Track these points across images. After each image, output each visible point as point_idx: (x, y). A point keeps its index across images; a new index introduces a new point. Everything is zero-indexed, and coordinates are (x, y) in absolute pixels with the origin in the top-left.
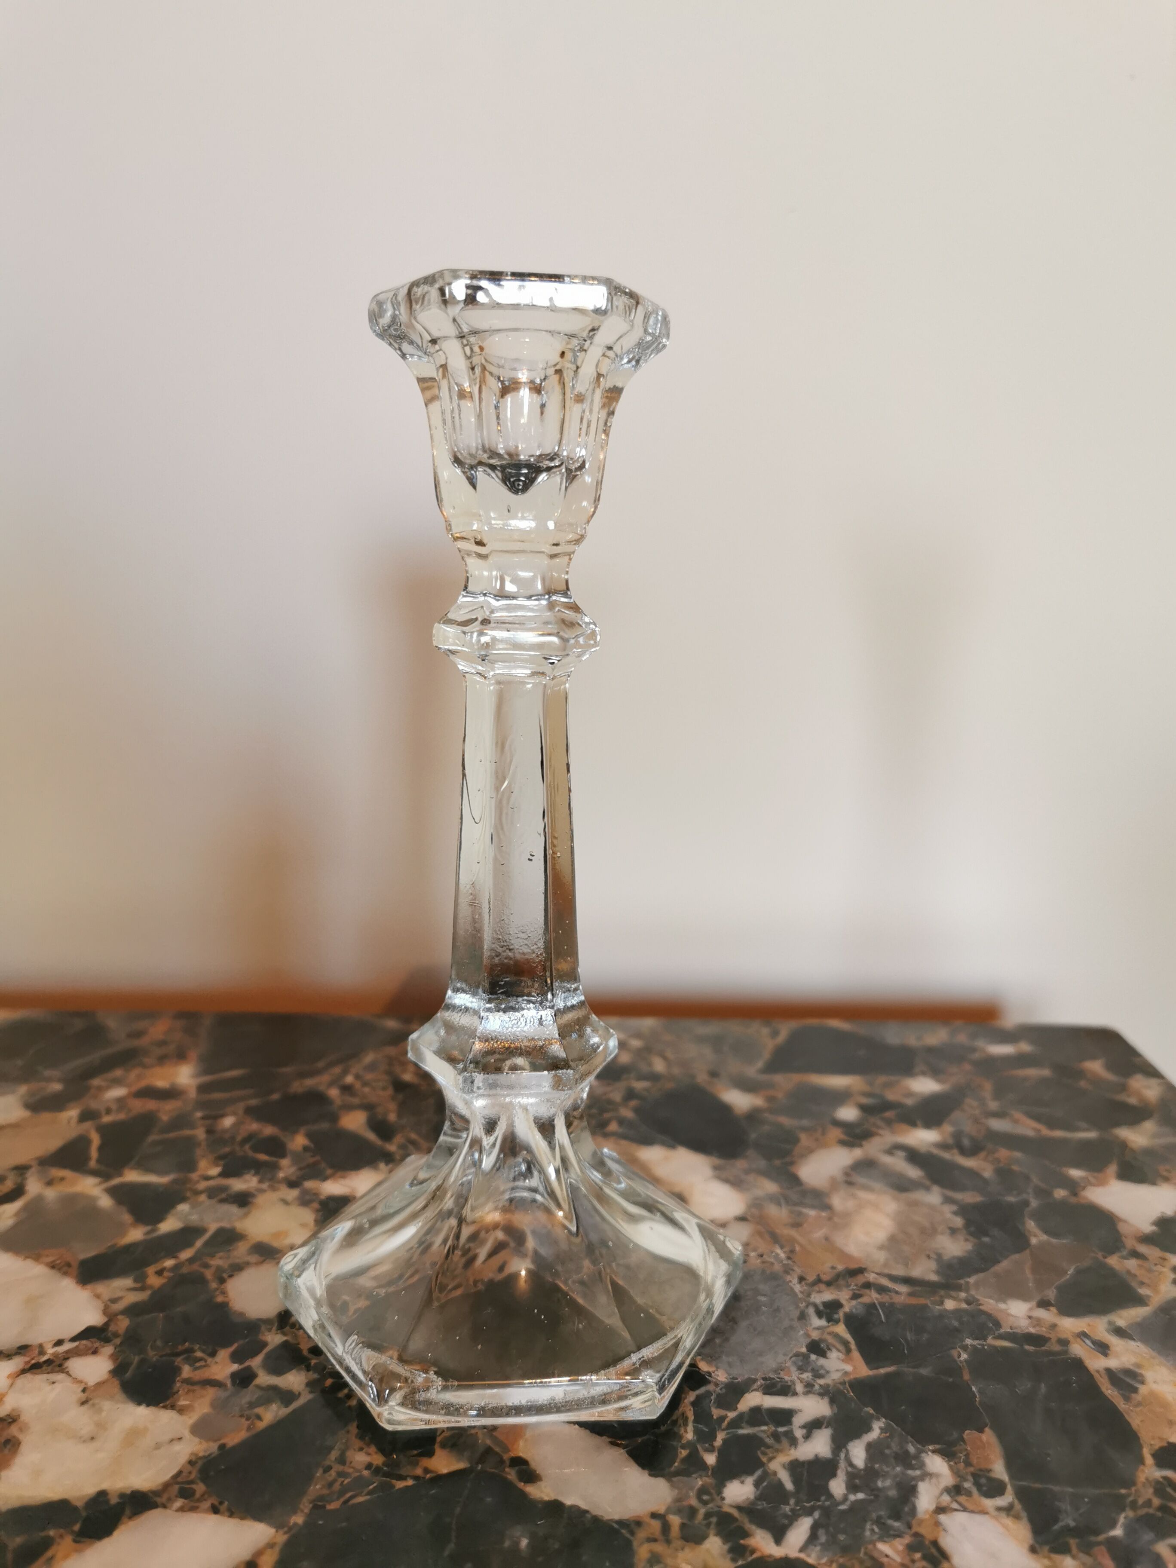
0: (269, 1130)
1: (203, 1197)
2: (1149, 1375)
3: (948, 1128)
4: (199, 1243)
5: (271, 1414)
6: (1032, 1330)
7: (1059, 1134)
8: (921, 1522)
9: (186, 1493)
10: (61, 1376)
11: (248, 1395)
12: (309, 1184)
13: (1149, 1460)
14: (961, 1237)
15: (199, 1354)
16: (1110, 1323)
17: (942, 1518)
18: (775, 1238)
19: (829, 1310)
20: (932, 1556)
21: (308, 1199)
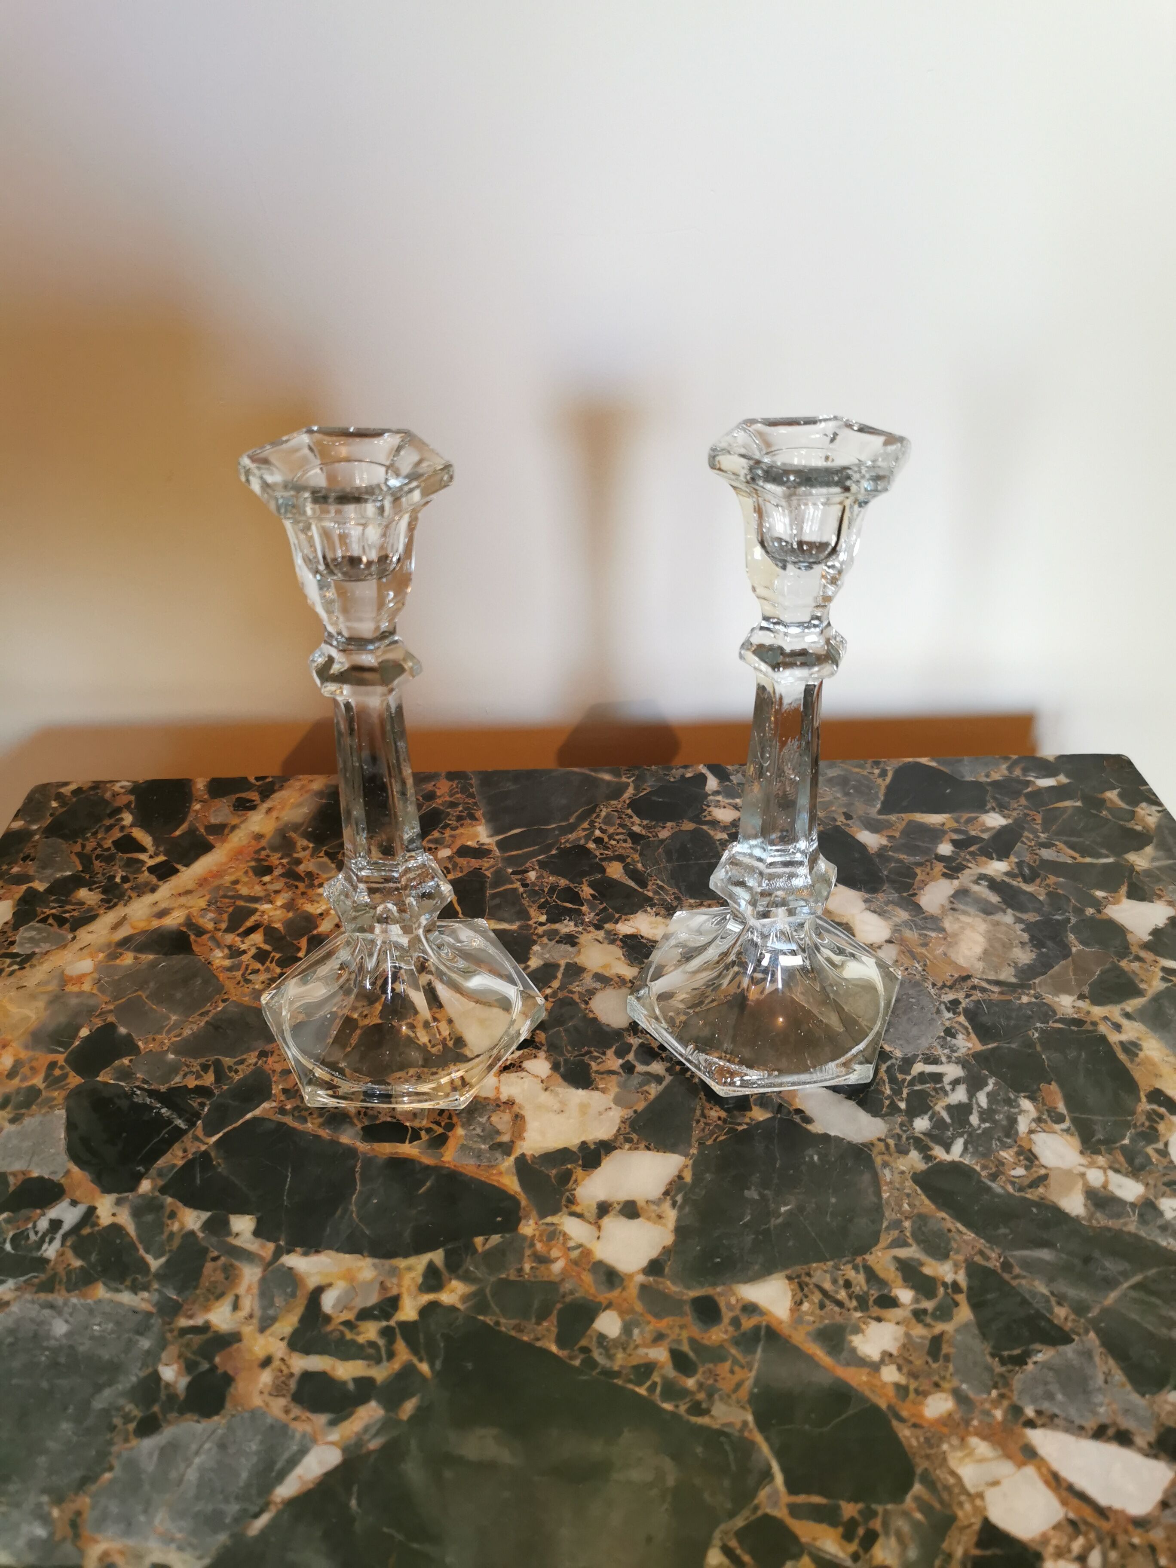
0: (563, 882)
1: (545, 940)
2: (1145, 1045)
3: (1014, 859)
4: (559, 975)
5: (654, 1090)
6: (1075, 1016)
7: (1088, 860)
8: (1022, 1138)
9: (628, 1140)
10: (524, 1074)
11: (635, 1080)
12: (608, 926)
13: (1144, 1099)
14: (1028, 949)
15: (596, 1054)
16: (1122, 1010)
17: (1033, 1136)
18: (913, 956)
19: (954, 1006)
20: (1030, 1158)
21: (612, 938)
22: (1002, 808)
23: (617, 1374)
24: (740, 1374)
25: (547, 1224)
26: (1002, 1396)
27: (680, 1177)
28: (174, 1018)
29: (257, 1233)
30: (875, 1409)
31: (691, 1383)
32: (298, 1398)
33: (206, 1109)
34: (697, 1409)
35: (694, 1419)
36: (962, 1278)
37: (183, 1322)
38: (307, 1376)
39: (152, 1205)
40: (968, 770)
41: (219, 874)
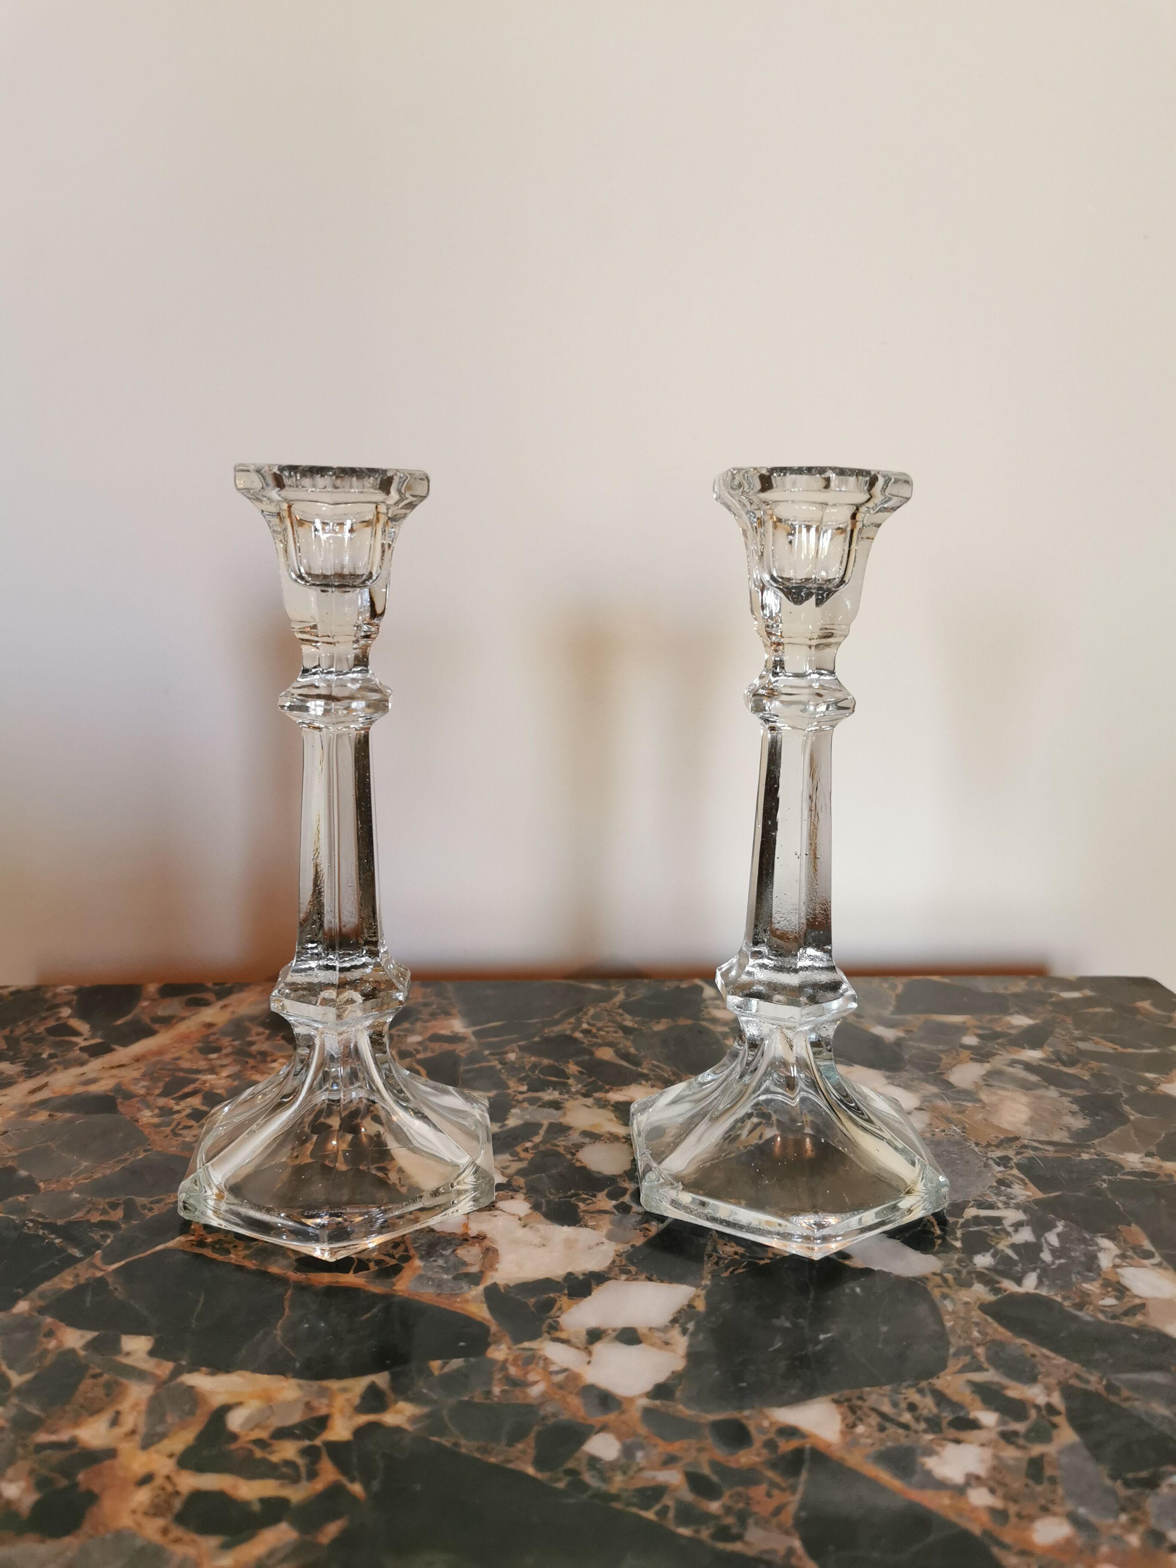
0: (547, 1062)
1: (526, 1104)
3: (1048, 1049)
4: (542, 1132)
5: (654, 1229)
6: (1146, 1170)
7: (1130, 1050)
8: (1106, 1273)
9: (625, 1272)
10: (497, 1213)
11: (632, 1218)
12: (597, 1095)
14: (1080, 1117)
15: (585, 1196)
17: (1119, 1270)
18: (949, 1121)
19: (1004, 1161)
20: (1121, 1290)
21: (602, 1104)
22: (1026, 1012)
23: (616, 1497)
24: (779, 1497)
25: (524, 1349)
26: (1134, 1521)
27: (690, 1306)
28: (85, 1164)
29: (153, 1353)
30: (965, 1536)
31: (714, 1506)
32: (181, 1519)
33: (109, 1241)
34: (724, 1534)
35: (721, 1546)
36: (1056, 1399)
37: (43, 1437)
38: (197, 1496)
39: (27, 1324)
40: (983, 985)
41: (160, 1052)
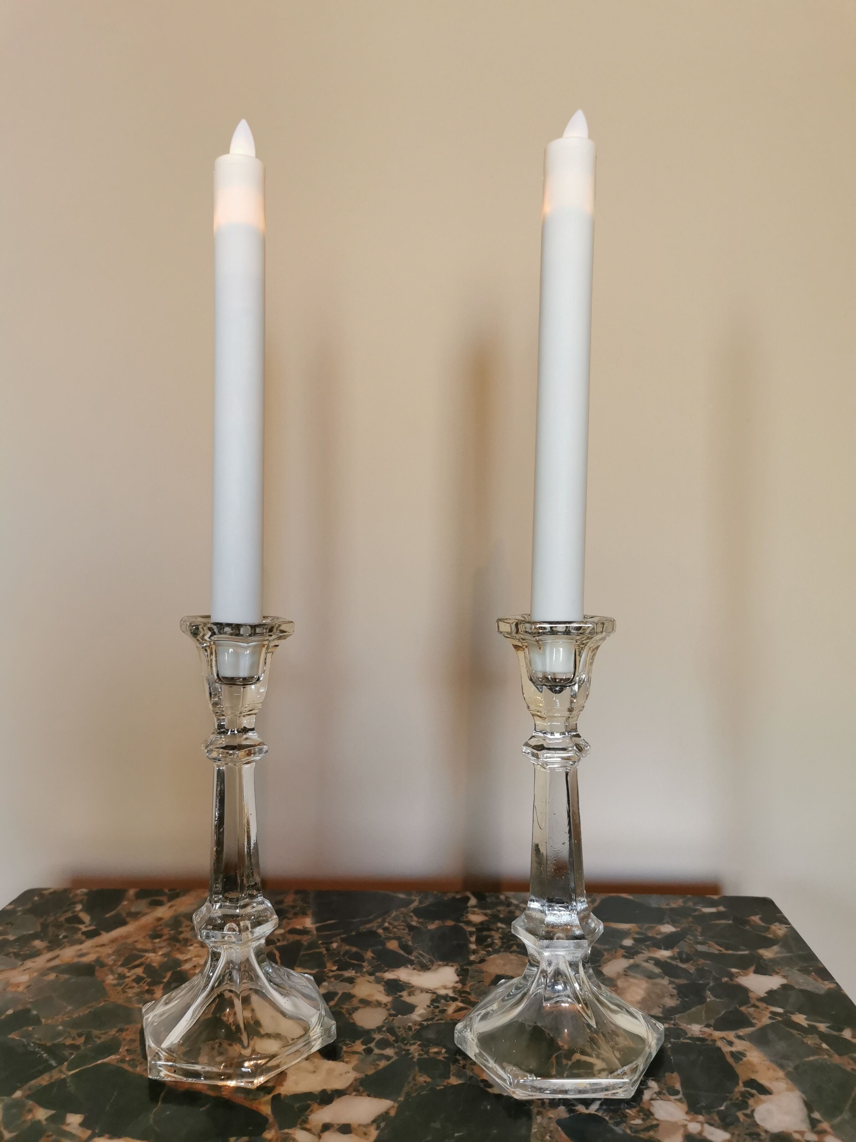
0: (354, 949)
1: (332, 980)
2: (748, 1054)
3: (676, 950)
4: (336, 999)
5: (383, 1064)
6: (701, 1036)
7: (730, 952)
8: (644, 1103)
9: (356, 1090)
11: (372, 1057)
12: (377, 974)
13: (741, 1084)
14: (675, 998)
15: (348, 1042)
16: (736, 1034)
17: (653, 1102)
20: (648, 1114)
21: (379, 981)
22: (673, 923)
25: (284, 1133)
27: (387, 1113)
28: (70, 1008)
29: (82, 1125)
33: (73, 1057)
39: (18, 1105)
40: (655, 901)
41: (126, 937)
